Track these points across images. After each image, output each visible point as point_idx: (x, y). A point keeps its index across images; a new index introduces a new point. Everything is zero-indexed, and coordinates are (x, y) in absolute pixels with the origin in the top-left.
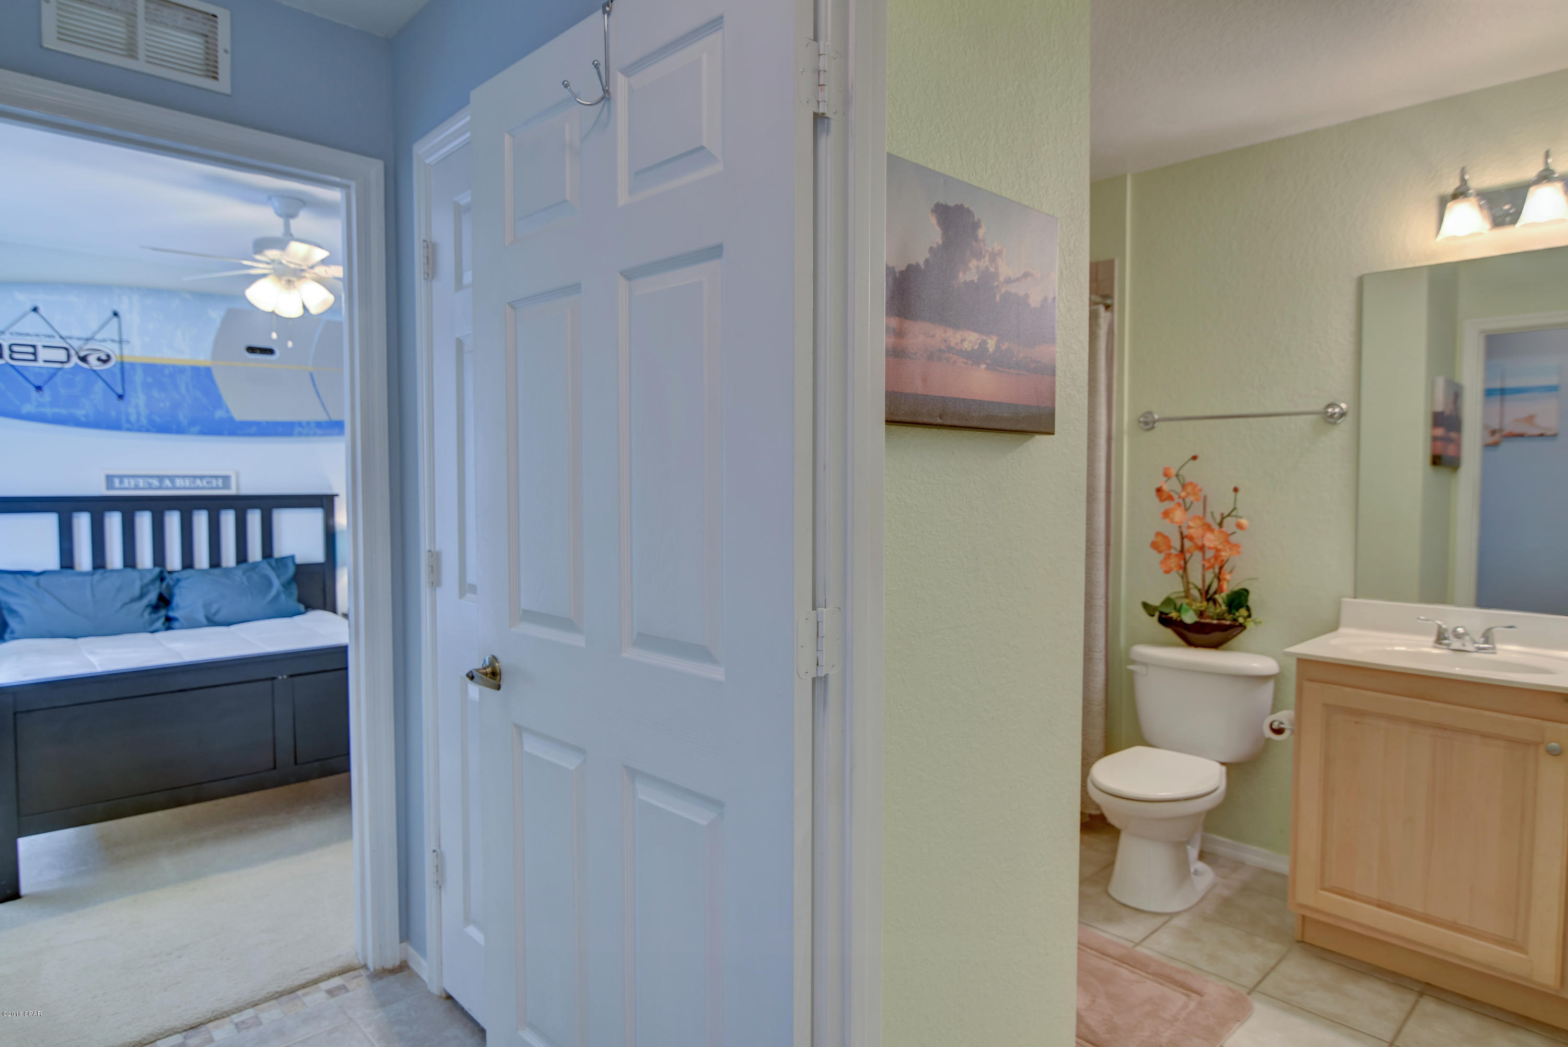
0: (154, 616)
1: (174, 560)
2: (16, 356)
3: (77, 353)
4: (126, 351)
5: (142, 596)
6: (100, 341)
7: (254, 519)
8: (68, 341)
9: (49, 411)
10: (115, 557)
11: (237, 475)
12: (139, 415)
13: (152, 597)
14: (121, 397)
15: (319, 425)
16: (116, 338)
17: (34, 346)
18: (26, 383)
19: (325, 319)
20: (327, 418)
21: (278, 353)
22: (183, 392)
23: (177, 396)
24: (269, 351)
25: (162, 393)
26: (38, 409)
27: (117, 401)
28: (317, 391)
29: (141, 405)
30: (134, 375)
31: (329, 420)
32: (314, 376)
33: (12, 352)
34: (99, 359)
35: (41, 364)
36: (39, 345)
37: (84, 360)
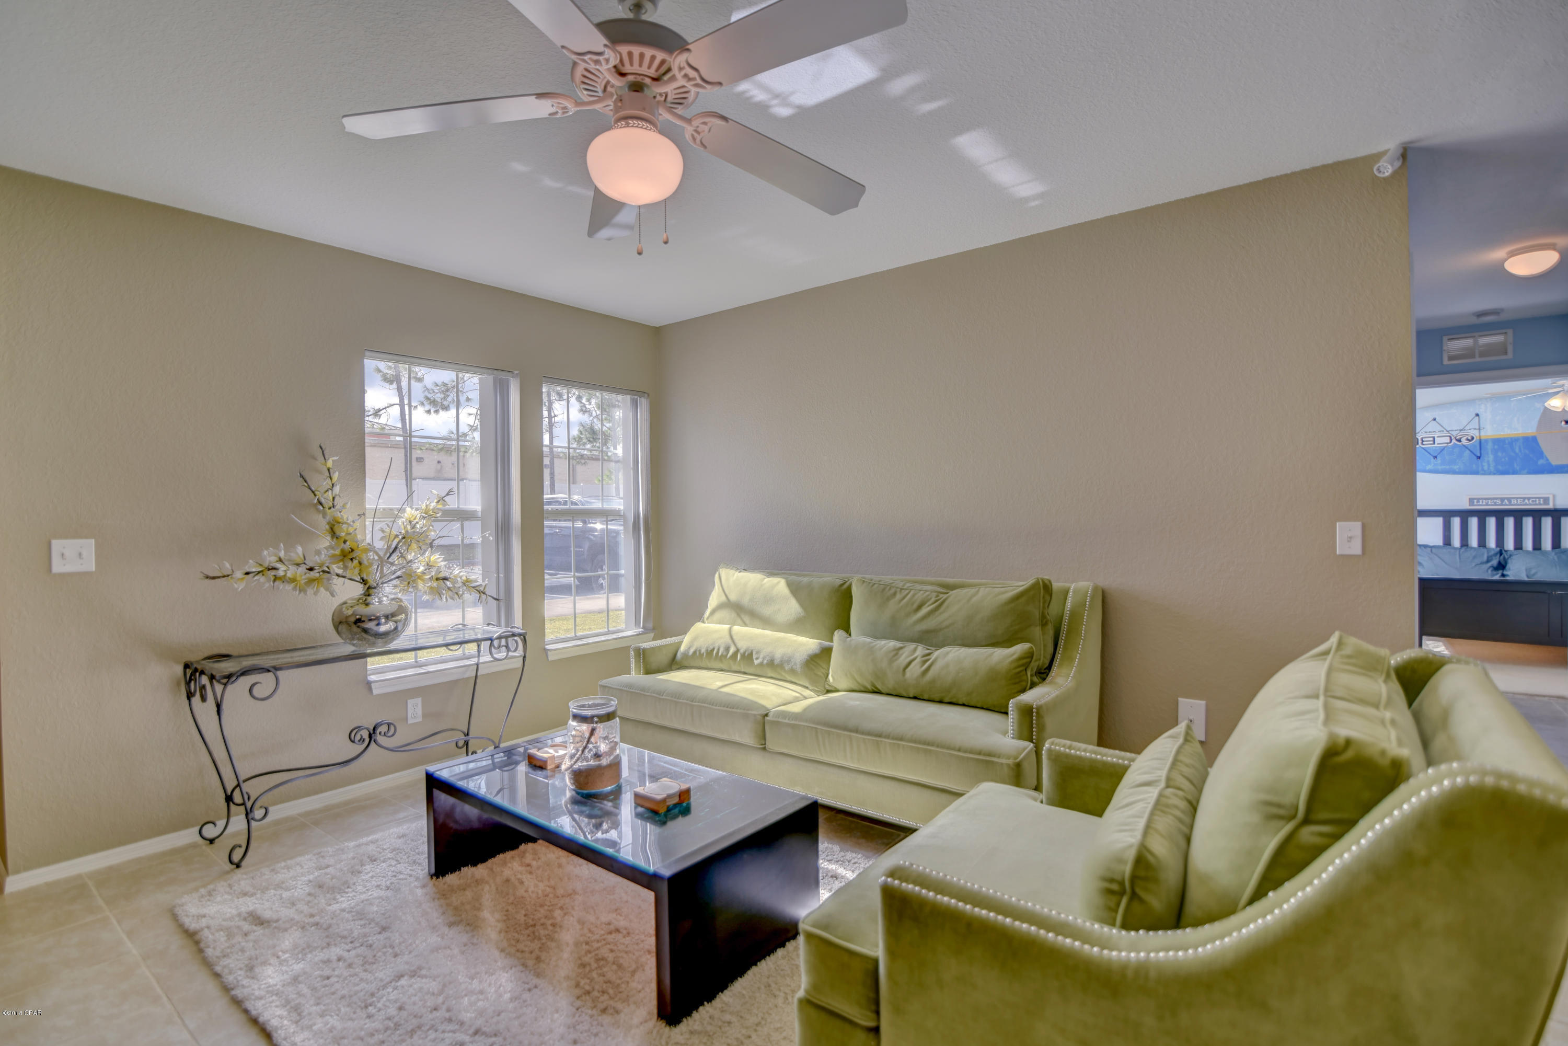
0: (1495, 572)
1: (1510, 544)
2: (1424, 443)
3: (1455, 438)
4: (1483, 434)
5: (1488, 561)
9: (1440, 468)
10: (1474, 541)
11: (1554, 496)
12: (1488, 465)
13: (1495, 562)
14: (1479, 458)
16: (1477, 427)
18: (1428, 455)
22: (1517, 451)
23: (1513, 454)
25: (1503, 454)
26: (1434, 467)
27: (1476, 460)
29: (1490, 460)
30: (1487, 445)
33: (1423, 441)
34: (1467, 439)
35: (1436, 445)
36: (1436, 436)
37: (1459, 440)
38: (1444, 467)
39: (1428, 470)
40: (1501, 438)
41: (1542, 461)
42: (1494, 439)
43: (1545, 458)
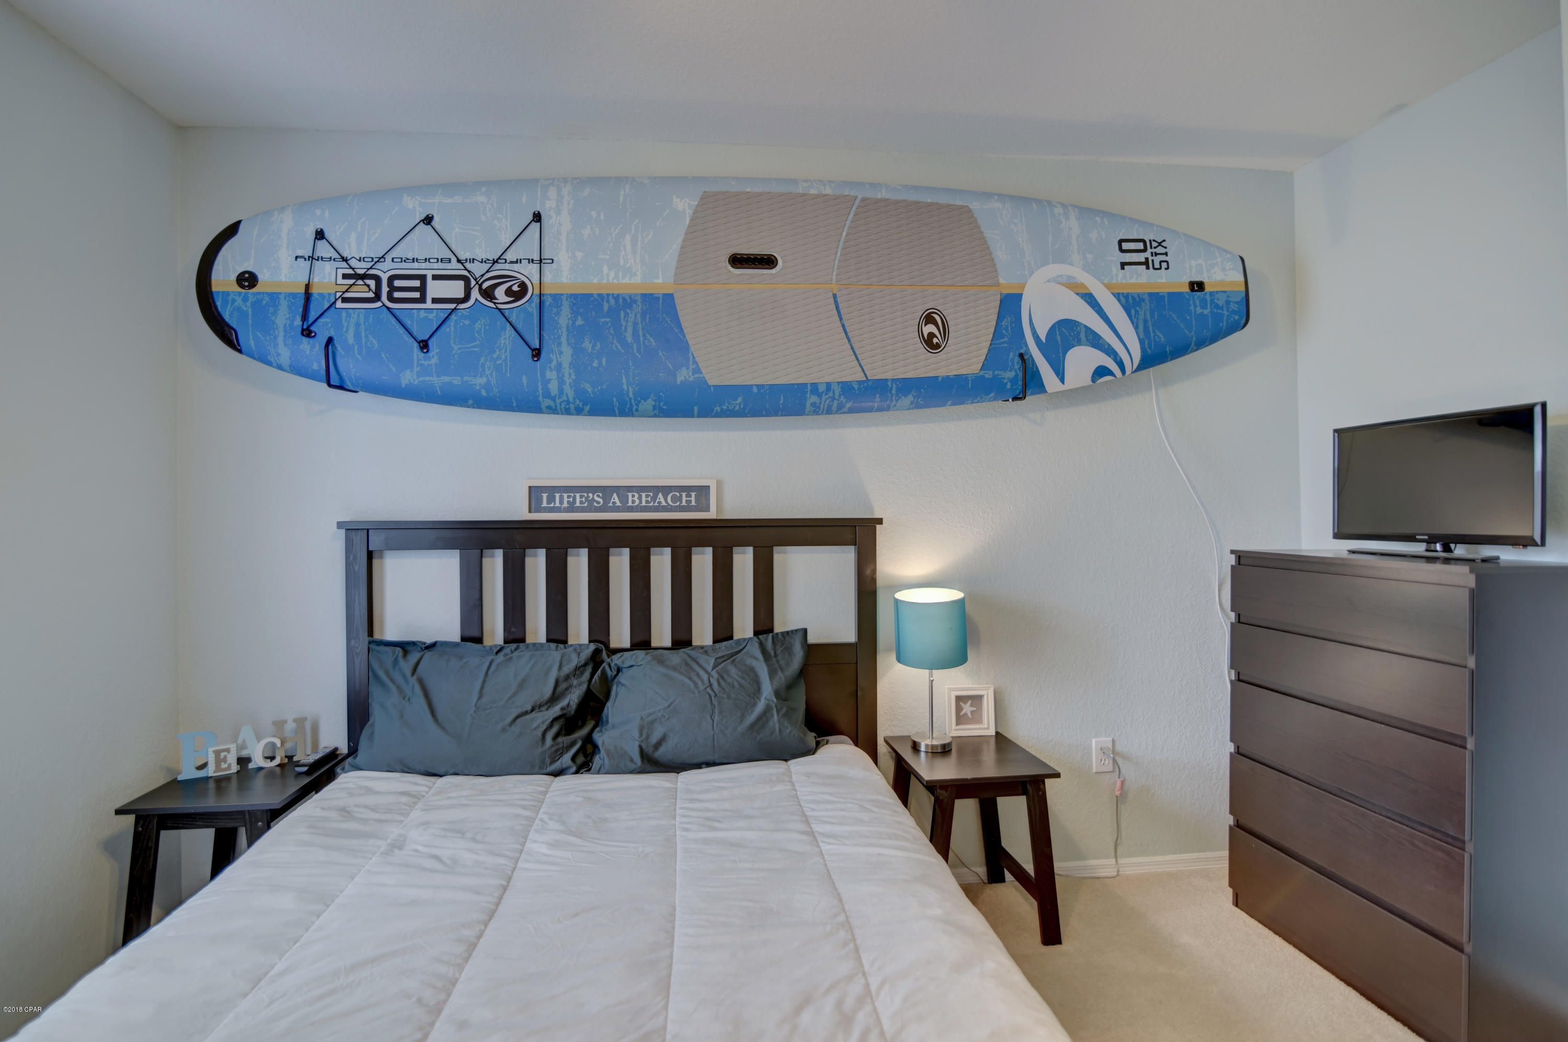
0: (562, 742)
1: (620, 631)
2: (397, 295)
3: (480, 284)
4: (548, 278)
5: (554, 698)
6: (512, 262)
7: (744, 563)
8: (468, 265)
9: (437, 381)
11: (719, 484)
12: (561, 382)
13: (572, 697)
14: (537, 353)
15: (846, 387)
16: (536, 257)
17: (423, 278)
18: (406, 337)
19: (860, 197)
20: (860, 377)
21: (783, 263)
22: (630, 339)
23: (619, 347)
24: (767, 262)
25: (598, 344)
26: (421, 379)
27: (530, 361)
28: (843, 326)
29: (566, 365)
30: (558, 314)
31: (865, 379)
32: (839, 300)
33: (392, 289)
34: (509, 292)
35: (429, 304)
36: (429, 274)
37: (488, 294)
38: (447, 379)
39: (403, 386)
40: (591, 295)
41: (687, 377)
42: (575, 296)
43: (692, 367)
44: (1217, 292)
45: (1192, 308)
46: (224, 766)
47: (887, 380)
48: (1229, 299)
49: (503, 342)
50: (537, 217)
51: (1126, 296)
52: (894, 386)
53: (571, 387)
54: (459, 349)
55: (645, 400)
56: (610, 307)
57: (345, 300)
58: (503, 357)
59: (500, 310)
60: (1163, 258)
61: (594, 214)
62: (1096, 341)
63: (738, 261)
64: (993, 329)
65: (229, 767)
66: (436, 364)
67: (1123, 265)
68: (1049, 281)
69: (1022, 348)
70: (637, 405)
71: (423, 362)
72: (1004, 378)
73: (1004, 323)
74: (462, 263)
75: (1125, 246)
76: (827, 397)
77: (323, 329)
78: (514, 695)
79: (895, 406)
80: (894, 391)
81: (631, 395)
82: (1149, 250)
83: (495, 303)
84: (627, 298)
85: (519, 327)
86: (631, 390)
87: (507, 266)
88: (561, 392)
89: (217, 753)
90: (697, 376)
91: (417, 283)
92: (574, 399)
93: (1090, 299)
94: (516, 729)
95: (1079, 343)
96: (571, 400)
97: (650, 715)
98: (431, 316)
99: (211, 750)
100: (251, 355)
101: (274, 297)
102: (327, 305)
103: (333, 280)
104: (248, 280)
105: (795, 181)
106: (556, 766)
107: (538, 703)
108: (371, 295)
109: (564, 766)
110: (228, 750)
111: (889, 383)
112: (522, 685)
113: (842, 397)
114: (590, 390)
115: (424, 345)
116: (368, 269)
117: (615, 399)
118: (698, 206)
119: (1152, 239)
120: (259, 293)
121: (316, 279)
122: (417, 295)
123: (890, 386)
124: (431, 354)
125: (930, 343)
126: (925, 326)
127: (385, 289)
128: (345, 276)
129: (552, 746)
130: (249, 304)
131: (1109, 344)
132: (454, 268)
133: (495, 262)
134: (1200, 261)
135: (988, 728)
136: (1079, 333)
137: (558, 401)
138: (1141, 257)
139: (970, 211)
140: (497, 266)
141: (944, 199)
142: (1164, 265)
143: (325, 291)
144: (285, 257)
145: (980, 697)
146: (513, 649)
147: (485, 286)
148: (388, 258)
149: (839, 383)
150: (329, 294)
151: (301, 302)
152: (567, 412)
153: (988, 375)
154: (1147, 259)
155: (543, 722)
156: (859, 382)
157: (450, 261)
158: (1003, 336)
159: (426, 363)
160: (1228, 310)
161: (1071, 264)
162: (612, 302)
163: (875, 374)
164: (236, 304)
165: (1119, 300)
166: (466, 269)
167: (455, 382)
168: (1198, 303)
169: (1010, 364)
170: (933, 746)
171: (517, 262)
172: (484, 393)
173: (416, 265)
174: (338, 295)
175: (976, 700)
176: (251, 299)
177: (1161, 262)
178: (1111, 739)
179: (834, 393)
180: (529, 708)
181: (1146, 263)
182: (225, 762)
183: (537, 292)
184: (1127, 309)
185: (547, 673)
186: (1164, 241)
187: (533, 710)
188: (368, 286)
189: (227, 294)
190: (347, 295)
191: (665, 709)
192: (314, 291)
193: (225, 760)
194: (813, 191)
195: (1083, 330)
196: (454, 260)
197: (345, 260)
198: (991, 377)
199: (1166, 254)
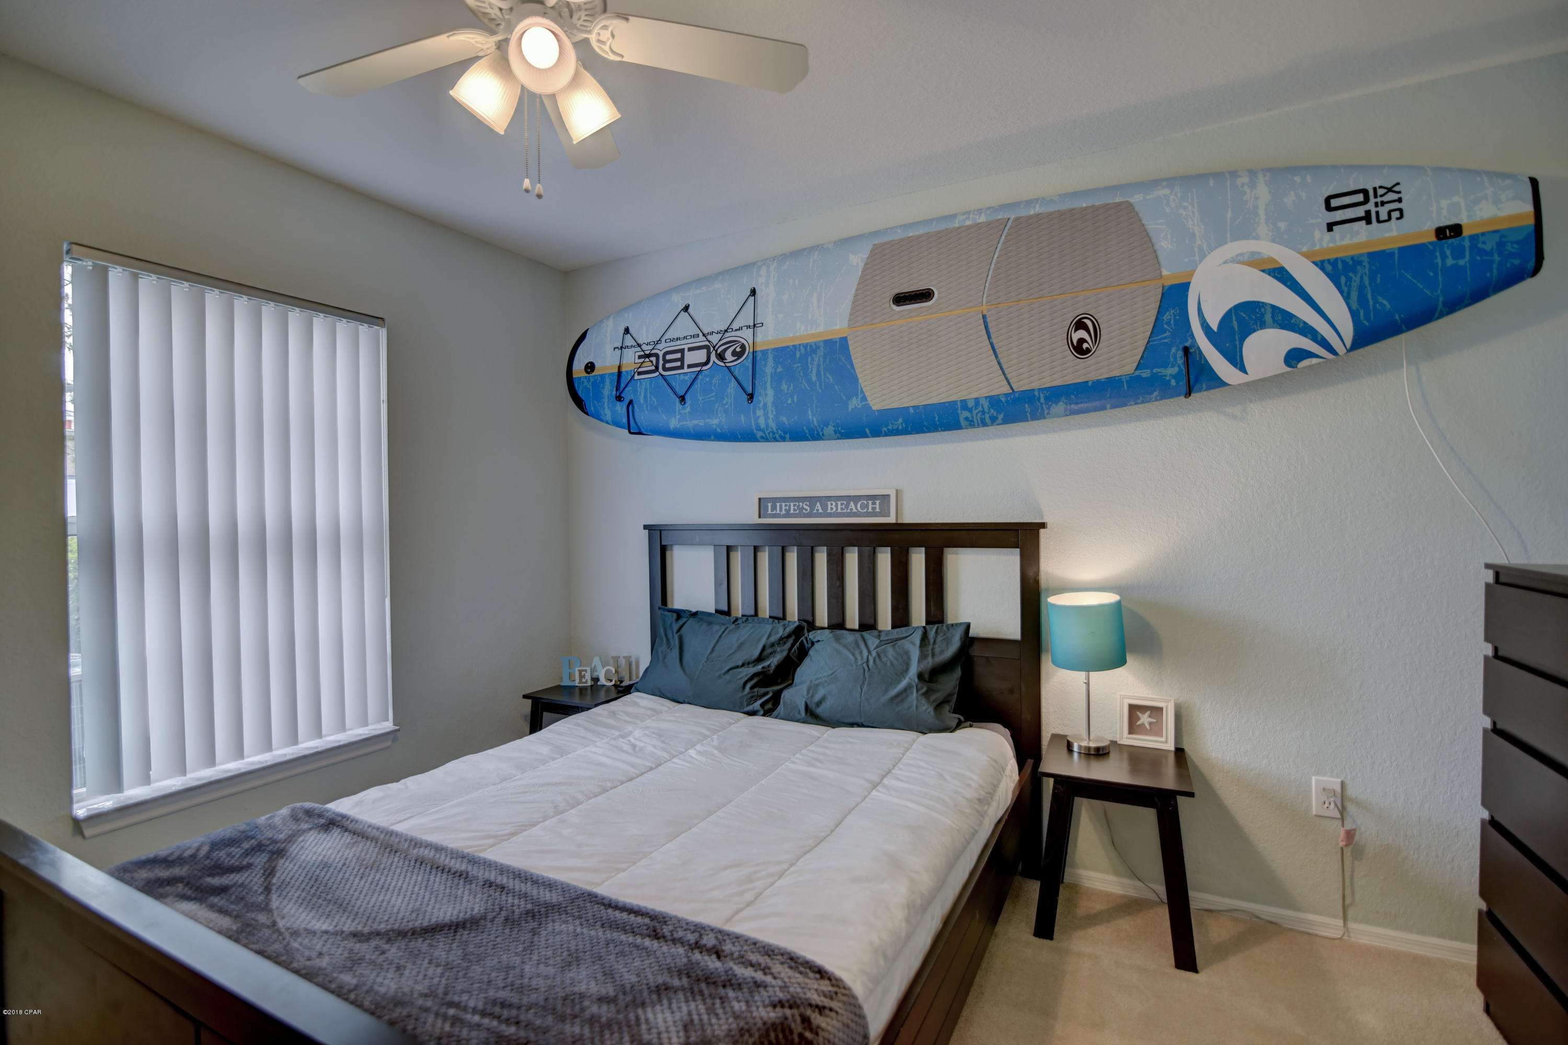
0: (760, 691)
2: (668, 365)
3: (716, 350)
4: (759, 339)
5: (760, 659)
6: (736, 330)
7: (918, 560)
8: (709, 337)
9: (691, 424)
12: (767, 418)
13: (773, 661)
14: (751, 397)
15: (994, 401)
16: (752, 324)
17: (682, 351)
18: (672, 394)
19: (1013, 217)
20: (1007, 390)
21: (938, 294)
22: (814, 379)
23: (807, 386)
24: (925, 295)
25: (792, 385)
26: (681, 423)
27: (746, 403)
28: (992, 345)
29: (769, 405)
30: (765, 365)
31: (1011, 391)
32: (988, 320)
33: (665, 361)
34: (734, 353)
35: (686, 370)
37: (721, 357)
38: (696, 422)
39: (672, 429)
40: (788, 347)
41: (857, 405)
42: (776, 349)
43: (860, 396)
44: (1483, 234)
45: (1439, 261)
46: (584, 680)
47: (1033, 390)
48: (1503, 240)
49: (729, 391)
50: (753, 292)
51: (1334, 263)
52: (1042, 396)
53: (773, 421)
54: (703, 399)
55: (827, 427)
56: (801, 354)
57: (640, 373)
58: (729, 402)
59: (727, 367)
60: (1396, 205)
61: (791, 281)
62: (1286, 321)
63: (901, 299)
64: (1151, 326)
65: (586, 682)
66: (689, 412)
67: (1330, 227)
68: (1225, 262)
69: (1187, 340)
70: (822, 431)
71: (681, 412)
72: (1165, 376)
73: (1166, 317)
74: (705, 336)
75: (1334, 203)
76: (977, 411)
77: (628, 395)
78: (734, 653)
79: (1048, 414)
80: (1042, 400)
81: (816, 423)
82: (1372, 200)
83: (724, 363)
84: (813, 345)
85: (740, 378)
86: (815, 419)
87: (733, 334)
88: (767, 425)
89: (580, 671)
90: (864, 403)
91: (678, 355)
92: (777, 430)
93: (1281, 275)
94: (728, 677)
95: (1263, 326)
96: (775, 431)
97: (817, 679)
98: (687, 378)
99: (577, 669)
100: (593, 417)
101: (603, 377)
102: (629, 378)
103: (633, 361)
104: (590, 367)
105: (953, 216)
106: (750, 708)
107: (747, 662)
108: (653, 368)
109: (755, 709)
110: (586, 671)
111: (1036, 393)
112: (740, 647)
113: (992, 410)
114: (786, 423)
115: (682, 399)
116: (651, 350)
117: (805, 428)
118: (868, 258)
119: (1377, 186)
120: (596, 376)
121: (624, 362)
122: (678, 364)
123: (1037, 395)
124: (686, 405)
125: (1080, 349)
126: (1075, 331)
127: (661, 362)
128: (640, 357)
129: (749, 693)
130: (590, 383)
131: (1305, 323)
132: (701, 341)
133: (726, 331)
134: (1456, 199)
135: (1166, 742)
136: (1263, 315)
137: (767, 432)
138: (1360, 212)
139: (1130, 205)
140: (727, 335)
141: (1098, 201)
142: (1396, 214)
143: (629, 369)
144: (608, 348)
145: (1159, 710)
146: (744, 620)
147: (719, 351)
148: (663, 340)
149: (986, 397)
150: (631, 371)
151: (616, 378)
152: (775, 440)
153: (1146, 374)
154: (1368, 213)
155: (746, 675)
156: (1006, 395)
157: (698, 336)
158: (1164, 331)
159: (683, 412)
160: (1500, 254)
161: (1257, 238)
162: (803, 350)
163: (1022, 385)
164: (584, 384)
165: (1322, 269)
166: (708, 340)
167: (701, 424)
168: (1448, 252)
169: (1172, 359)
170: (1089, 748)
171: (739, 329)
172: (719, 431)
173: (679, 342)
174: (636, 370)
175: (1156, 711)
176: (592, 380)
177: (1389, 213)
178: (1339, 780)
179: (983, 407)
180: (740, 664)
181: (1367, 218)
182: (585, 678)
183: (751, 350)
184: (1334, 278)
185: (759, 640)
186: (1398, 184)
187: (743, 665)
188: (652, 362)
189: (580, 378)
190: (640, 370)
191: (828, 676)
192: (623, 369)
193: (584, 677)
194: (968, 223)
195: (1269, 310)
196: (701, 334)
197: (639, 346)
198: (1149, 375)
199: (1400, 200)
